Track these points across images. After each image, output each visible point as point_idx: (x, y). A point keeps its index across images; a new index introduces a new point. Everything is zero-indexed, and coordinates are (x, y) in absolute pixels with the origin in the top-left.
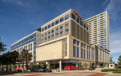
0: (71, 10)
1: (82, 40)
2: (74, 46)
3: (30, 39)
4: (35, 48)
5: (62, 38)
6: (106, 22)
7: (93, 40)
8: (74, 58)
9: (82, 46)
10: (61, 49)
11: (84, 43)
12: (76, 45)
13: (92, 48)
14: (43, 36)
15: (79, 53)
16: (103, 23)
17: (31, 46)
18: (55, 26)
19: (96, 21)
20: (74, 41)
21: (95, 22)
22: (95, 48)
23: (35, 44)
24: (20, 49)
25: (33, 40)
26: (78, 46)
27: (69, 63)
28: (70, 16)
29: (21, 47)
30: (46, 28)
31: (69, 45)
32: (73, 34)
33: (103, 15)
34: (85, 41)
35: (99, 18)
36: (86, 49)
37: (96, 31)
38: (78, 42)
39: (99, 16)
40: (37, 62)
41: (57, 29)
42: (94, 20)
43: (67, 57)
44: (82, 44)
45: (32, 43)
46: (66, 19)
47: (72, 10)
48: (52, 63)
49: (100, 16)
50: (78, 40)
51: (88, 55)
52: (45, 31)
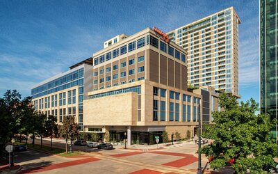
0: (148, 30)
1: (171, 84)
2: (154, 101)
3: (71, 79)
4: (81, 98)
5: (133, 84)
6: (229, 32)
7: (203, 71)
8: (155, 123)
9: (171, 97)
10: (131, 107)
11: (176, 90)
12: (158, 98)
13: (195, 98)
14: (97, 74)
15: (165, 112)
16: (224, 34)
17: (74, 94)
18: (120, 57)
19: (210, 29)
20: (155, 90)
21: (206, 31)
22: (201, 97)
23: (81, 90)
24: (51, 98)
25: (77, 83)
26: (163, 99)
27: (145, 132)
28: (148, 42)
29: (53, 94)
30: (102, 59)
31: (145, 101)
32: (153, 77)
33: (225, 16)
34: (178, 87)
35: (215, 23)
36: (180, 101)
37: (210, 51)
38: (163, 91)
39: (215, 18)
40: (85, 127)
41: (124, 64)
42: (205, 27)
43: (141, 123)
44: (172, 93)
45: (76, 88)
46: (140, 45)
47: (151, 29)
48: (114, 130)
49: (218, 19)
50: (163, 86)
51: (184, 114)
52: (100, 65)
